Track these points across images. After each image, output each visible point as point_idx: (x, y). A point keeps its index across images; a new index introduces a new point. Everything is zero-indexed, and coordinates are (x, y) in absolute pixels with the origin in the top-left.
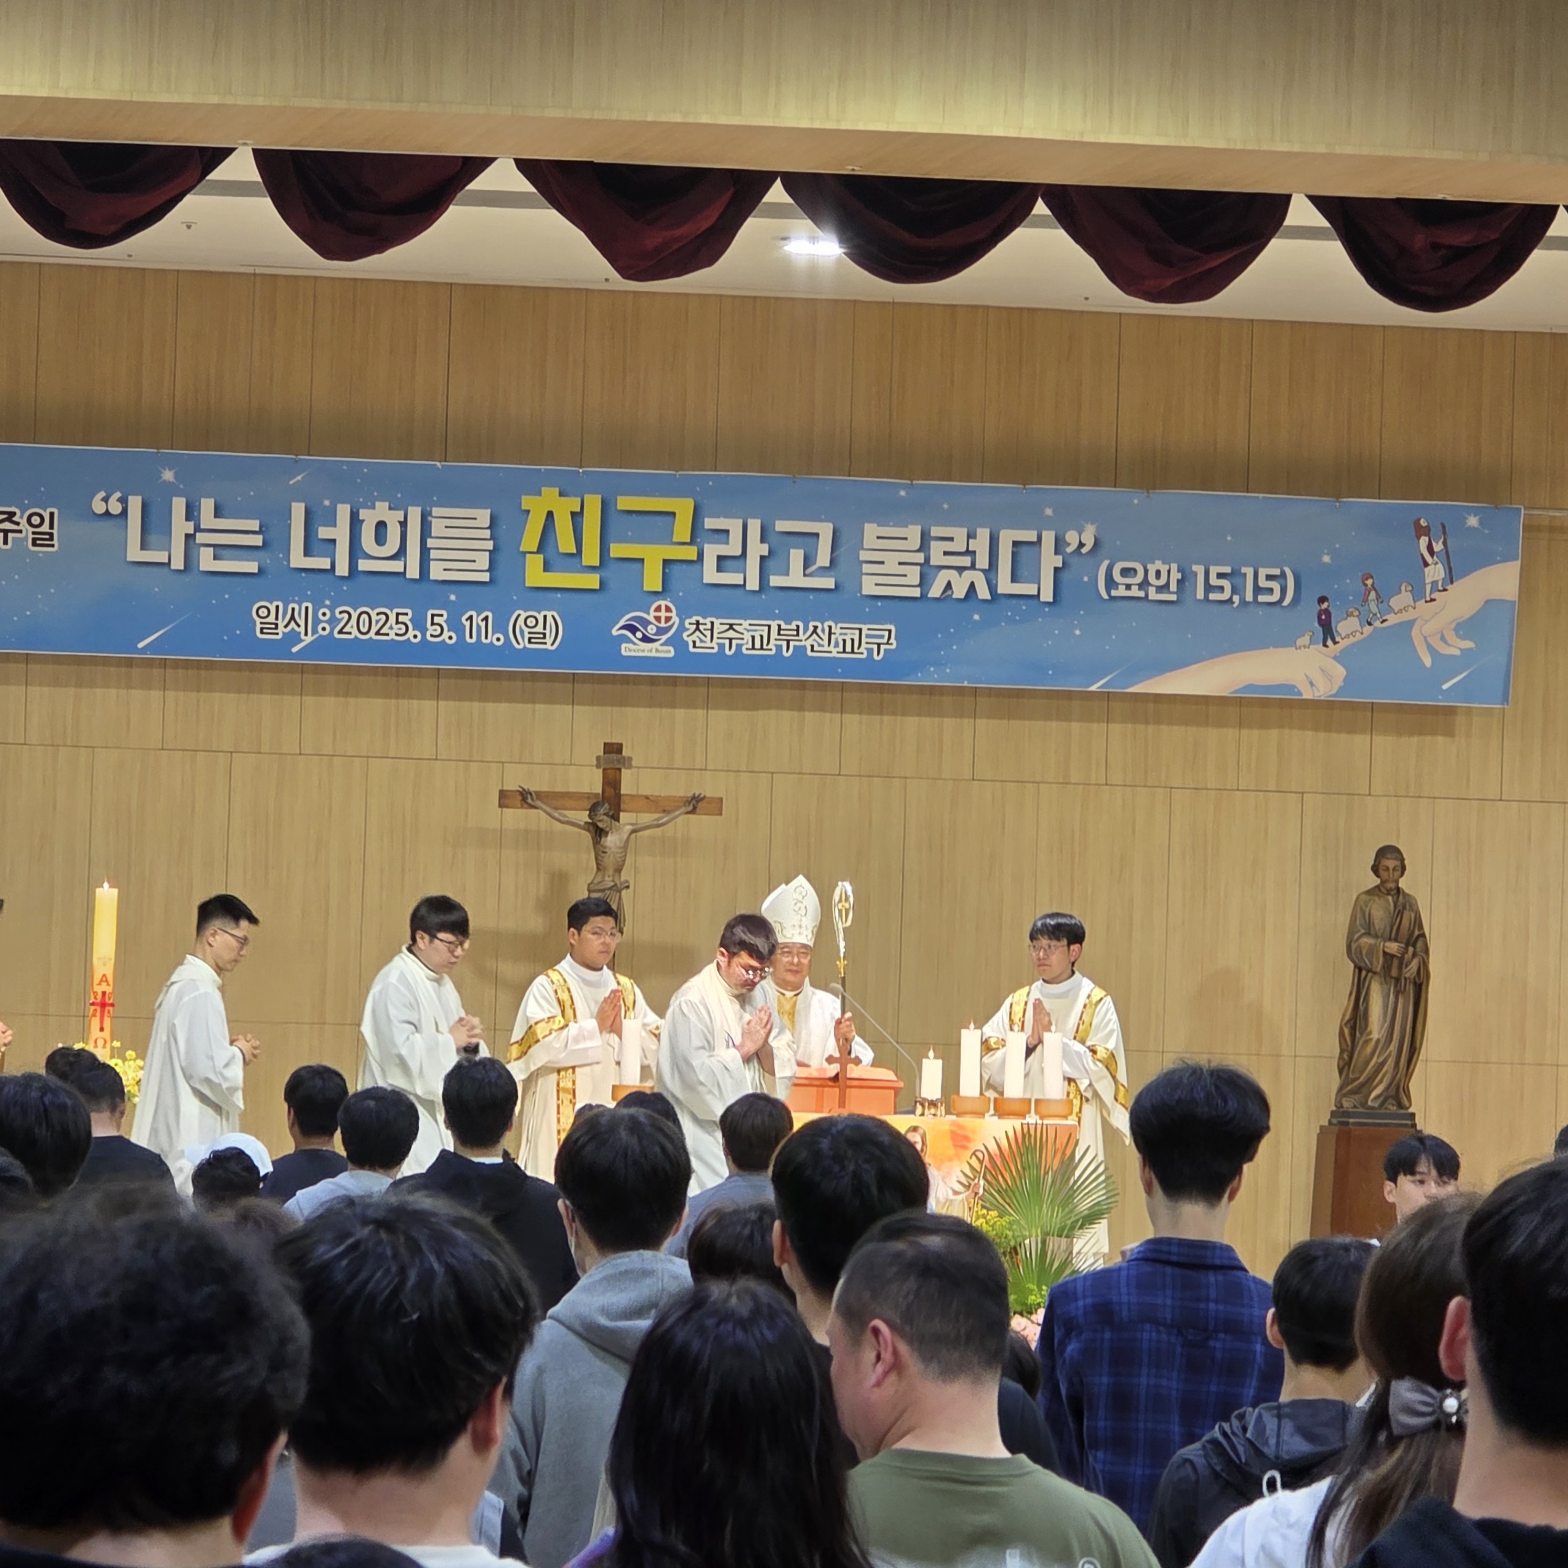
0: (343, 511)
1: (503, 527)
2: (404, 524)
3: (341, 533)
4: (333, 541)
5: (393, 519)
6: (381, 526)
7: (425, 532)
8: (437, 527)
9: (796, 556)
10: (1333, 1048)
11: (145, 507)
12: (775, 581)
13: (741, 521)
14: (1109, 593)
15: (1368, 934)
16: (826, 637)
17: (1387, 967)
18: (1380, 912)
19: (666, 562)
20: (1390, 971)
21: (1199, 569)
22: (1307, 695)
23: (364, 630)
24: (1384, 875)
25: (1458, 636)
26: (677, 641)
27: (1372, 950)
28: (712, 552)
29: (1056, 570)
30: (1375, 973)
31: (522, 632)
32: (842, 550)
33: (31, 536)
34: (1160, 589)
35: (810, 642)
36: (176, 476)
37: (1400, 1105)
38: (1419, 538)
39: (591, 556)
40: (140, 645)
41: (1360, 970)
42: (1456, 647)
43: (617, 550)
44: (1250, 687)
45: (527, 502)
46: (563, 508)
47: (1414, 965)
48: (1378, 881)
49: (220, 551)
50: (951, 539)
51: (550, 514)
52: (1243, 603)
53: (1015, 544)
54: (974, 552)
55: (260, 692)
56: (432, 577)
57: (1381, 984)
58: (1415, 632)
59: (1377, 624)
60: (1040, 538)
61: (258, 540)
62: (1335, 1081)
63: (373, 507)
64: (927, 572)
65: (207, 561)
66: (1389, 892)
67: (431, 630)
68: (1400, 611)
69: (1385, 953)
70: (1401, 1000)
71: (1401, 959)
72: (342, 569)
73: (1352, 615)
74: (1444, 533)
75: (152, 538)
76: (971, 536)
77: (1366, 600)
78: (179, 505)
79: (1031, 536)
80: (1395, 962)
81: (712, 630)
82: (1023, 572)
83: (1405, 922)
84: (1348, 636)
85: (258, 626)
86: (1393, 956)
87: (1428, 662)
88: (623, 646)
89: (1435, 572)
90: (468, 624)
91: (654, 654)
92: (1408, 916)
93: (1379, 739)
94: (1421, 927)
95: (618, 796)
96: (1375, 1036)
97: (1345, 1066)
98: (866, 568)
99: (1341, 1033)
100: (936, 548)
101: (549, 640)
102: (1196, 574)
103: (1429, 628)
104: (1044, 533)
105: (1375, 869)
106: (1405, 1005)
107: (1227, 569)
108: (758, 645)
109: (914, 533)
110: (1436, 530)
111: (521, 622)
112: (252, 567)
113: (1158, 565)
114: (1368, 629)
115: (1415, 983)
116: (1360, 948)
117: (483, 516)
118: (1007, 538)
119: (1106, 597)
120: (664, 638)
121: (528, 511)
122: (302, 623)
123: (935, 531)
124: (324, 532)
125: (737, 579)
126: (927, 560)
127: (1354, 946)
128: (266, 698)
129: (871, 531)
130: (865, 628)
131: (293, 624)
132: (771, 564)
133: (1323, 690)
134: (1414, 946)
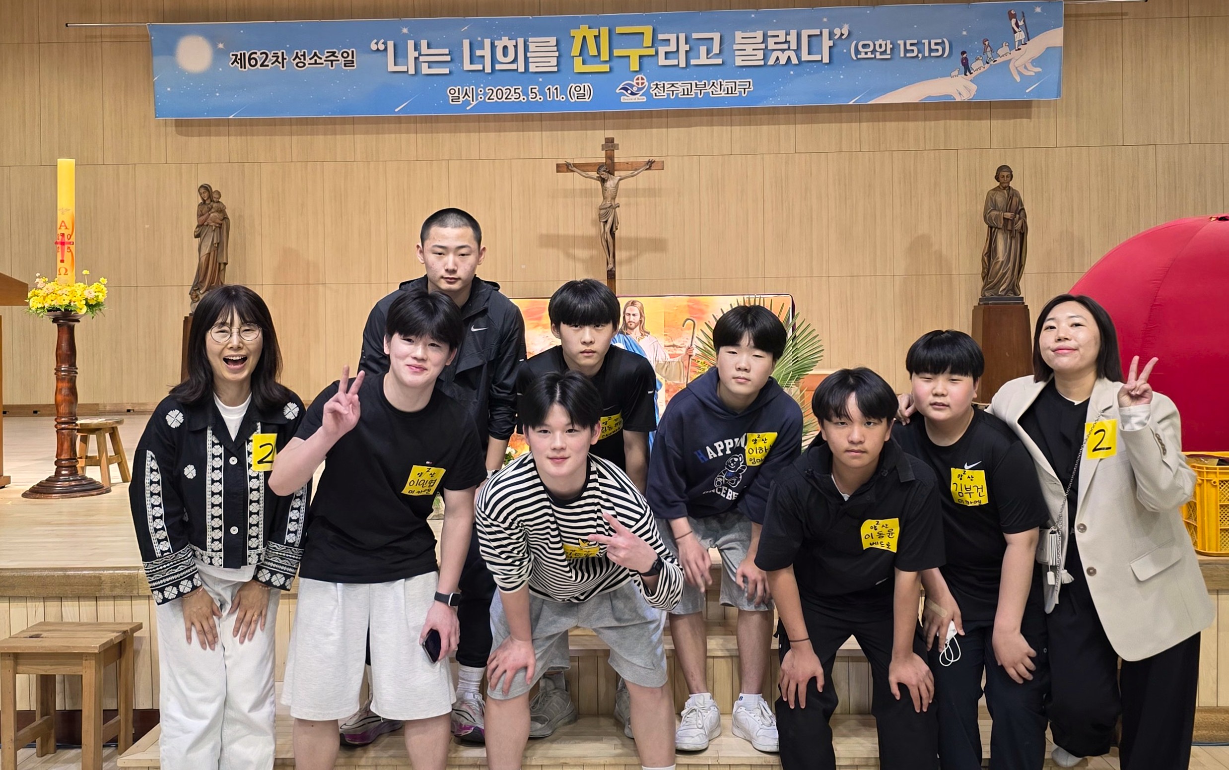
0: (487, 42)
1: (563, 45)
2: (516, 47)
3: (487, 52)
4: (483, 57)
5: (511, 44)
6: (505, 48)
7: (526, 49)
8: (532, 47)
9: (703, 50)
10: (978, 268)
11: (395, 45)
12: (693, 62)
13: (675, 35)
14: (856, 57)
15: (995, 209)
16: (719, 87)
17: (1005, 225)
18: (1000, 199)
19: (641, 57)
20: (1007, 226)
21: (901, 42)
22: (958, 99)
23: (500, 97)
24: (1001, 179)
25: (1033, 66)
26: (647, 94)
27: (997, 217)
28: (662, 50)
29: (830, 47)
30: (999, 229)
31: (574, 93)
32: (724, 46)
33: (343, 62)
34: (882, 53)
35: (711, 90)
36: (409, 30)
37: (1015, 294)
38: (1011, 20)
39: (605, 56)
40: (396, 110)
41: (991, 228)
42: (1033, 71)
43: (616, 53)
44: (929, 97)
45: (573, 32)
46: (590, 34)
47: (1020, 223)
48: (998, 184)
49: (431, 64)
50: (778, 36)
51: (584, 37)
52: (924, 57)
53: (809, 36)
54: (789, 42)
55: (460, 132)
56: (530, 71)
57: (1003, 234)
58: (1011, 65)
59: (992, 63)
60: (821, 33)
61: (448, 58)
62: (980, 284)
63: (501, 39)
64: (767, 53)
65: (425, 69)
66: (1004, 188)
67: (531, 95)
68: (1003, 56)
69: (1004, 219)
70: (1013, 241)
71: (1013, 221)
72: (488, 69)
73: (978, 59)
74: (1024, 16)
75: (400, 60)
76: (787, 34)
77: (985, 52)
78: (411, 43)
79: (817, 32)
80: (1010, 222)
81: (664, 87)
82: (814, 49)
83: (1014, 203)
84: (977, 70)
85: (451, 98)
86: (1008, 219)
87: (1018, 79)
88: (622, 98)
89: (1020, 35)
90: (548, 92)
91: (637, 101)
92: (1015, 200)
93: (994, 122)
94: (1022, 205)
95: (613, 163)
96: (1001, 259)
97: (985, 275)
98: (737, 53)
99: (983, 260)
100: (771, 41)
101: (587, 97)
102: (900, 45)
103: (1018, 63)
104: (824, 30)
105: (997, 178)
106: (1015, 244)
107: (915, 41)
108: (686, 93)
109: (759, 35)
110: (1019, 15)
111: (573, 89)
112: (447, 71)
113: (880, 41)
114: (987, 66)
115: (1020, 233)
116: (990, 217)
117: (553, 40)
118: (805, 34)
119: (855, 58)
120: (641, 92)
121: (574, 37)
122: (471, 96)
123: (770, 33)
124: (479, 53)
125: (675, 62)
126: (766, 47)
127: (987, 216)
128: (463, 135)
129: (739, 35)
130: (737, 81)
131: (466, 96)
132: (691, 54)
133: (966, 97)
134: (1019, 214)
